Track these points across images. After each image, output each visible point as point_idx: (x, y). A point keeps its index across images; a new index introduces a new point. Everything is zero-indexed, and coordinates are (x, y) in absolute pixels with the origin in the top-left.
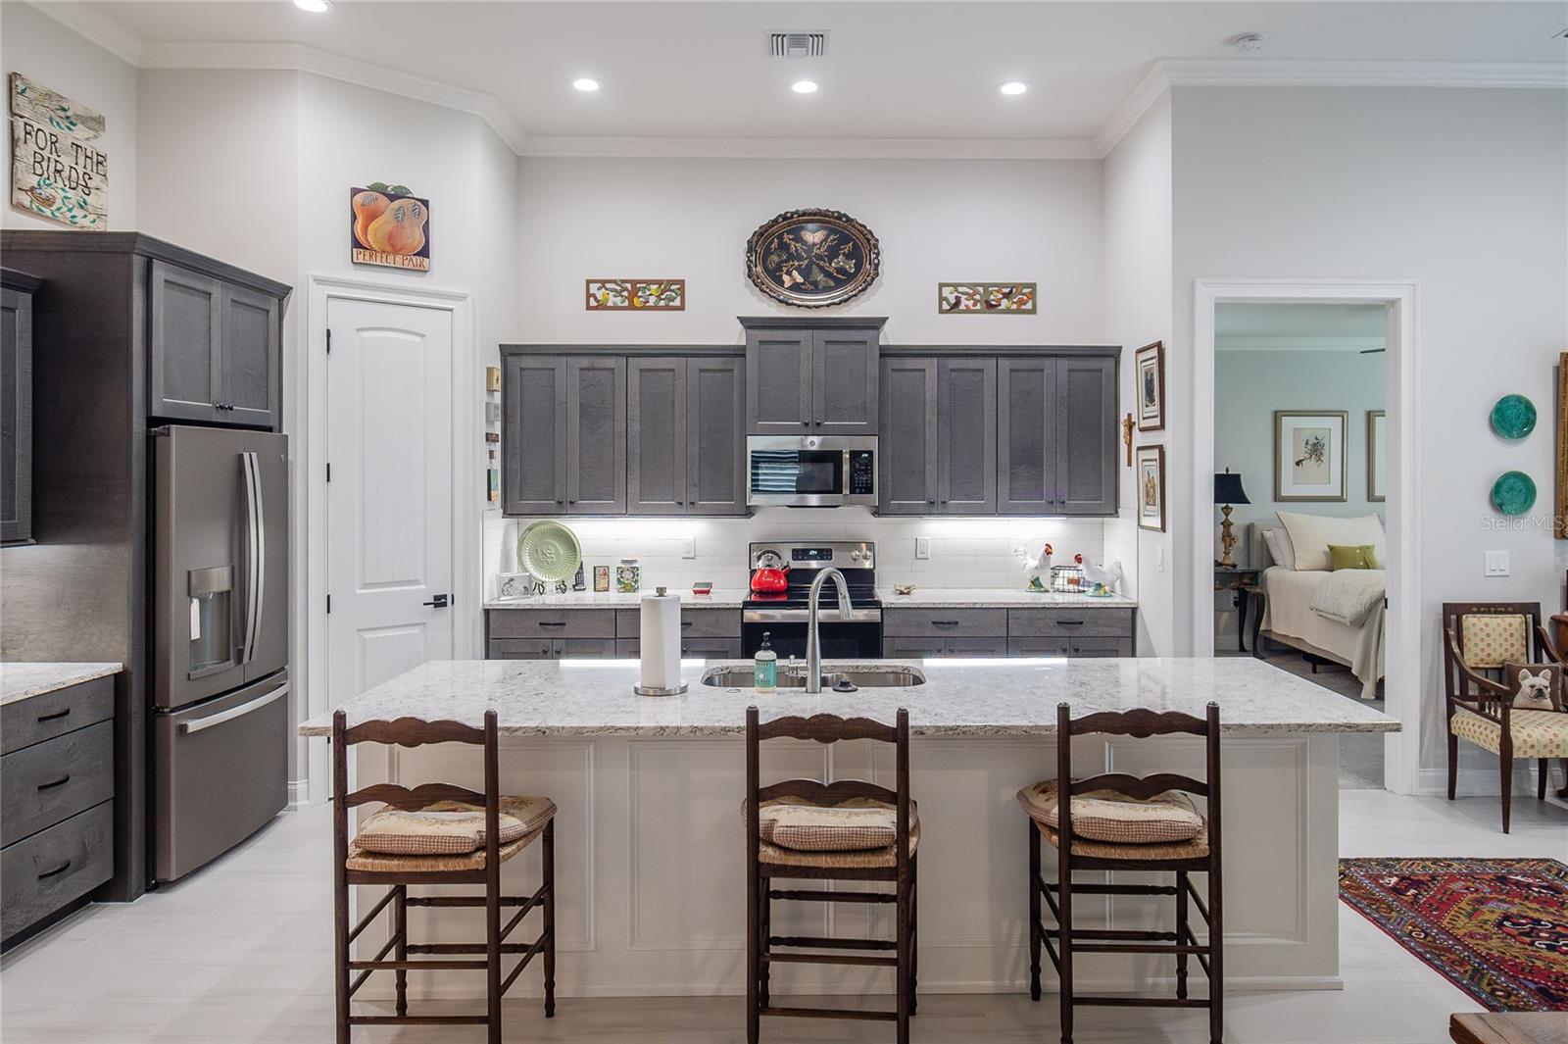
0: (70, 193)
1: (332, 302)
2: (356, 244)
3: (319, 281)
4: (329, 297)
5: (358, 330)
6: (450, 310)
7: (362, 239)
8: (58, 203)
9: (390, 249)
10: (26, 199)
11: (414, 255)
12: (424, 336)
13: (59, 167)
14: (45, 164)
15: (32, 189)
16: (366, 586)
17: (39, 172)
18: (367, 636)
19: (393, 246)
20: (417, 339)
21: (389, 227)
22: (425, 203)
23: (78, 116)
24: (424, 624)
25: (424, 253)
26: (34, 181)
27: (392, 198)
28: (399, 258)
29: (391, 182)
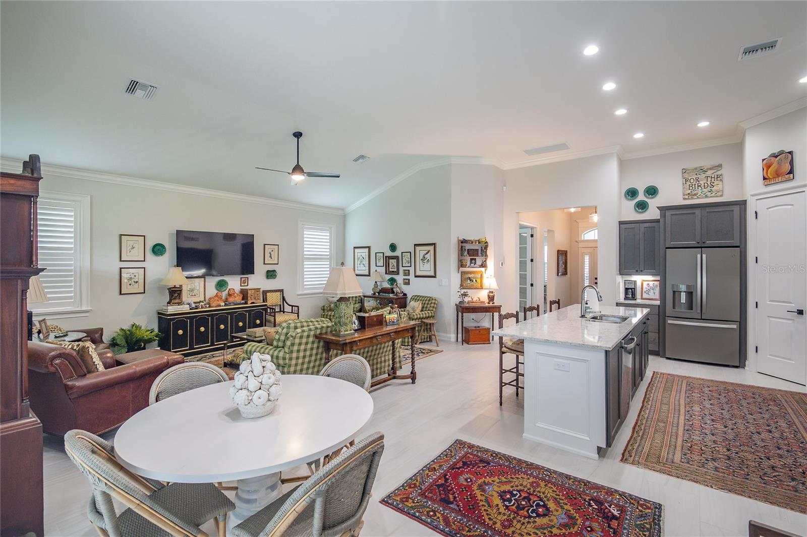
0: (704, 190)
1: (758, 201)
2: (764, 179)
3: (753, 195)
4: (757, 199)
5: (768, 209)
6: (804, 191)
7: (766, 177)
8: (700, 193)
9: (776, 176)
10: (687, 197)
11: (787, 174)
12: (793, 205)
13: (699, 185)
14: (693, 186)
15: (689, 194)
16: (770, 301)
17: (691, 188)
18: (771, 319)
19: (777, 174)
20: (790, 207)
21: (776, 168)
22: (790, 153)
23: (708, 169)
24: (793, 320)
25: (791, 172)
26: (689, 191)
27: (776, 157)
28: (780, 178)
29: (776, 151)
